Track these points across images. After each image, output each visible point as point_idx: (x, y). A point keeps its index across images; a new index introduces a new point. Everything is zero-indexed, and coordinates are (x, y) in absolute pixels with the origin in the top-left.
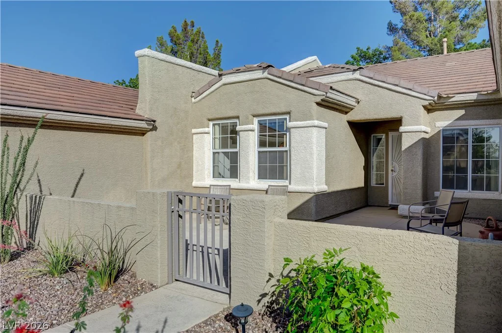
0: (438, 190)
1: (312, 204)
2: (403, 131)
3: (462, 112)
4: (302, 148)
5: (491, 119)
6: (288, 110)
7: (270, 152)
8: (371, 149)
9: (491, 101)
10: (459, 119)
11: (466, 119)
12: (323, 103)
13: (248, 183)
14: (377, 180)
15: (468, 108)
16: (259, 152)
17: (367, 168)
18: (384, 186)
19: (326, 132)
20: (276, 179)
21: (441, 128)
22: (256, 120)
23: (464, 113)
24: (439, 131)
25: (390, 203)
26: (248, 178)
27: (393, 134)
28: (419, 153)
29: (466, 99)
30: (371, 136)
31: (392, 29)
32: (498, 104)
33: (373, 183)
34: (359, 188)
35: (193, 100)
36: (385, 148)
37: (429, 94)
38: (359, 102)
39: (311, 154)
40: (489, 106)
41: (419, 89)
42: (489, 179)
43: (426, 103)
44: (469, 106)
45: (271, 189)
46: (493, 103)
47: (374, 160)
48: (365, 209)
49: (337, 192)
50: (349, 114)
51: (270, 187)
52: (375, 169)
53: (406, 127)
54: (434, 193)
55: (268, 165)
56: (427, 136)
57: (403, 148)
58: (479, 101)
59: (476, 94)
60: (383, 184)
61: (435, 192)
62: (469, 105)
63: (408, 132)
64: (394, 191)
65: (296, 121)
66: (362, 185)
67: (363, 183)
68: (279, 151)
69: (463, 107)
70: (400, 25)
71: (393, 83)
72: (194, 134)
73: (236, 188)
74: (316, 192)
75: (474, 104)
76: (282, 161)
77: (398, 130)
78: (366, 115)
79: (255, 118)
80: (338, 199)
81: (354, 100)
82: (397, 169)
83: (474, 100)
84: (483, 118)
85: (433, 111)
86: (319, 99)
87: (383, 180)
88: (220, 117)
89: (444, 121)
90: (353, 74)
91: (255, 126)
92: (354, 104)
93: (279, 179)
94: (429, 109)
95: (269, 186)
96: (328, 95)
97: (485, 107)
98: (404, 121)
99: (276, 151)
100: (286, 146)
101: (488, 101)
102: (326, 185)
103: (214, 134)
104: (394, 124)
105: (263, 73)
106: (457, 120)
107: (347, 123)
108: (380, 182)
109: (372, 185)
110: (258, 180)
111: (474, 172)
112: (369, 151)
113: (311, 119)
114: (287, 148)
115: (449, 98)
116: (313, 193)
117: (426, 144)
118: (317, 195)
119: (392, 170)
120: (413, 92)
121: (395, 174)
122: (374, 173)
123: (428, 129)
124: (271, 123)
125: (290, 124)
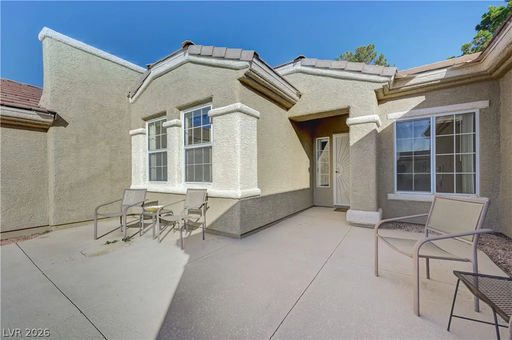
0: (392, 192)
1: (236, 213)
2: (351, 123)
3: (422, 99)
4: (224, 141)
5: (462, 103)
6: (209, 95)
7: (195, 149)
8: (316, 152)
9: (464, 79)
10: (418, 107)
11: (428, 107)
12: (251, 83)
13: (175, 186)
14: (322, 181)
15: (429, 93)
16: (186, 150)
17: (312, 170)
18: (329, 187)
19: (258, 124)
20: (202, 181)
21: (395, 120)
22: (182, 114)
23: (425, 99)
24: (393, 124)
25: (335, 204)
26: (174, 181)
27: (337, 136)
28: (372, 147)
29: (430, 79)
30: (316, 140)
32: (472, 82)
33: (319, 183)
34: (304, 190)
35: (131, 100)
36: (329, 150)
37: (384, 74)
38: (300, 96)
39: (234, 147)
40: (459, 88)
42: (460, 178)
43: (380, 87)
44: (431, 91)
45: (190, 193)
46: (467, 81)
47: (319, 163)
48: (311, 209)
49: (276, 195)
50: (290, 110)
51: (189, 191)
52: (320, 171)
53: (354, 118)
54: (387, 195)
55: (194, 164)
56: (379, 129)
57: (352, 143)
58: (448, 80)
59: (445, 70)
60: (328, 185)
61: (389, 195)
62: (432, 88)
63: (357, 124)
64: (339, 192)
66: (308, 186)
67: (309, 185)
68: (205, 148)
69: (423, 92)
71: (338, 68)
72: (132, 135)
73: (163, 191)
74: (239, 197)
75: (440, 86)
76: (207, 159)
78: (308, 109)
79: (181, 112)
80: (279, 203)
81: (295, 92)
82: (341, 170)
83: (441, 80)
84: (451, 104)
85: (384, 101)
86: (241, 74)
87: (328, 182)
89: (399, 111)
90: (294, 66)
91: (181, 121)
93: (205, 181)
94: (381, 98)
95: (188, 189)
96: (254, 67)
97: (454, 89)
98: (352, 112)
99: (201, 148)
100: (211, 141)
102: (259, 187)
105: (184, 54)
106: (414, 109)
107: (289, 121)
108: (325, 184)
109: (317, 186)
110: (185, 183)
111: (439, 169)
112: (314, 154)
114: (211, 144)
115: (408, 79)
116: (236, 199)
117: (380, 139)
118: (242, 201)
119: (337, 172)
120: (363, 75)
121: (339, 175)
122: (319, 175)
125: (211, 111)
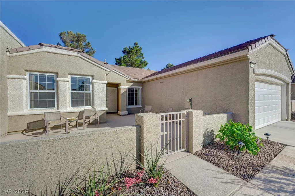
2: (121, 88)
4: (100, 92)
6: (92, 74)
7: (79, 93)
10: (132, 85)
11: (134, 86)
13: (66, 109)
15: (134, 83)
16: (72, 93)
20: (84, 106)
22: (70, 76)
26: (66, 107)
29: (134, 80)
32: (141, 83)
35: (8, 54)
37: (129, 77)
39: (105, 94)
40: (139, 83)
41: (126, 75)
43: (127, 80)
55: (78, 99)
58: (138, 81)
65: (97, 80)
72: (8, 78)
75: (136, 82)
76: (86, 97)
84: (137, 86)
85: (128, 82)
88: (39, 70)
89: (129, 86)
93: (85, 106)
98: (121, 84)
99: (84, 93)
100: (89, 90)
103: (30, 80)
105: (78, 54)
110: (72, 107)
116: (106, 110)
124: (80, 79)
125: (94, 81)
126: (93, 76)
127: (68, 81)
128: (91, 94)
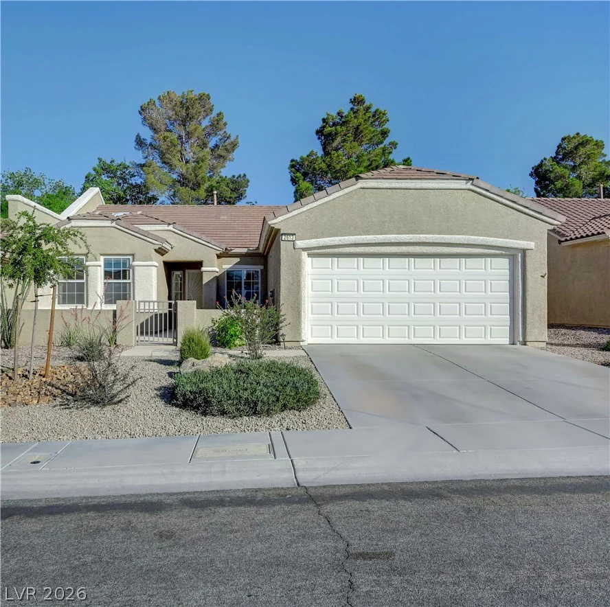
2: (203, 270)
3: (238, 260)
4: (144, 281)
5: (255, 265)
6: (133, 252)
7: (114, 283)
10: (236, 264)
11: (240, 264)
12: (160, 250)
15: (242, 257)
16: (105, 283)
19: (157, 270)
21: (226, 269)
22: (102, 258)
24: (225, 271)
27: (189, 272)
28: (214, 286)
30: (171, 273)
31: (140, 143)
36: (182, 282)
37: (220, 247)
38: (172, 248)
39: (151, 285)
40: (253, 257)
41: (214, 243)
43: (219, 252)
46: (255, 255)
47: (174, 292)
50: (165, 256)
53: (205, 268)
55: (113, 293)
56: (217, 275)
57: (204, 282)
58: (248, 253)
59: (247, 249)
62: (242, 255)
63: (206, 271)
68: (123, 283)
69: (238, 256)
70: (149, 141)
75: (245, 255)
76: (125, 290)
77: (200, 269)
79: (101, 256)
83: (245, 252)
84: (250, 264)
85: (222, 257)
86: (157, 247)
89: (228, 264)
91: (101, 263)
92: (170, 249)
94: (219, 256)
96: (164, 245)
97: (251, 257)
98: (204, 264)
99: (120, 283)
100: (129, 279)
101: (253, 253)
104: (197, 265)
105: (112, 223)
107: (163, 262)
110: (105, 305)
112: (170, 284)
113: (151, 260)
114: (130, 281)
115: (231, 250)
117: (218, 279)
120: (210, 244)
123: (217, 270)
124: (116, 261)
125: (135, 263)
126: (133, 255)
127: (100, 266)
128: (132, 285)
